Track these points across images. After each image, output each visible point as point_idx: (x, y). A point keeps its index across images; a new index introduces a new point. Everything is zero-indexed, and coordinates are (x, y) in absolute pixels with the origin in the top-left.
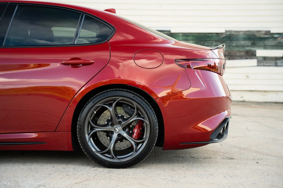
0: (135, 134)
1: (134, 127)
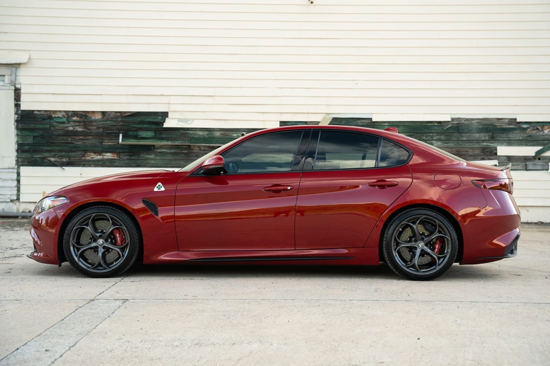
0: (436, 250)
1: (435, 243)
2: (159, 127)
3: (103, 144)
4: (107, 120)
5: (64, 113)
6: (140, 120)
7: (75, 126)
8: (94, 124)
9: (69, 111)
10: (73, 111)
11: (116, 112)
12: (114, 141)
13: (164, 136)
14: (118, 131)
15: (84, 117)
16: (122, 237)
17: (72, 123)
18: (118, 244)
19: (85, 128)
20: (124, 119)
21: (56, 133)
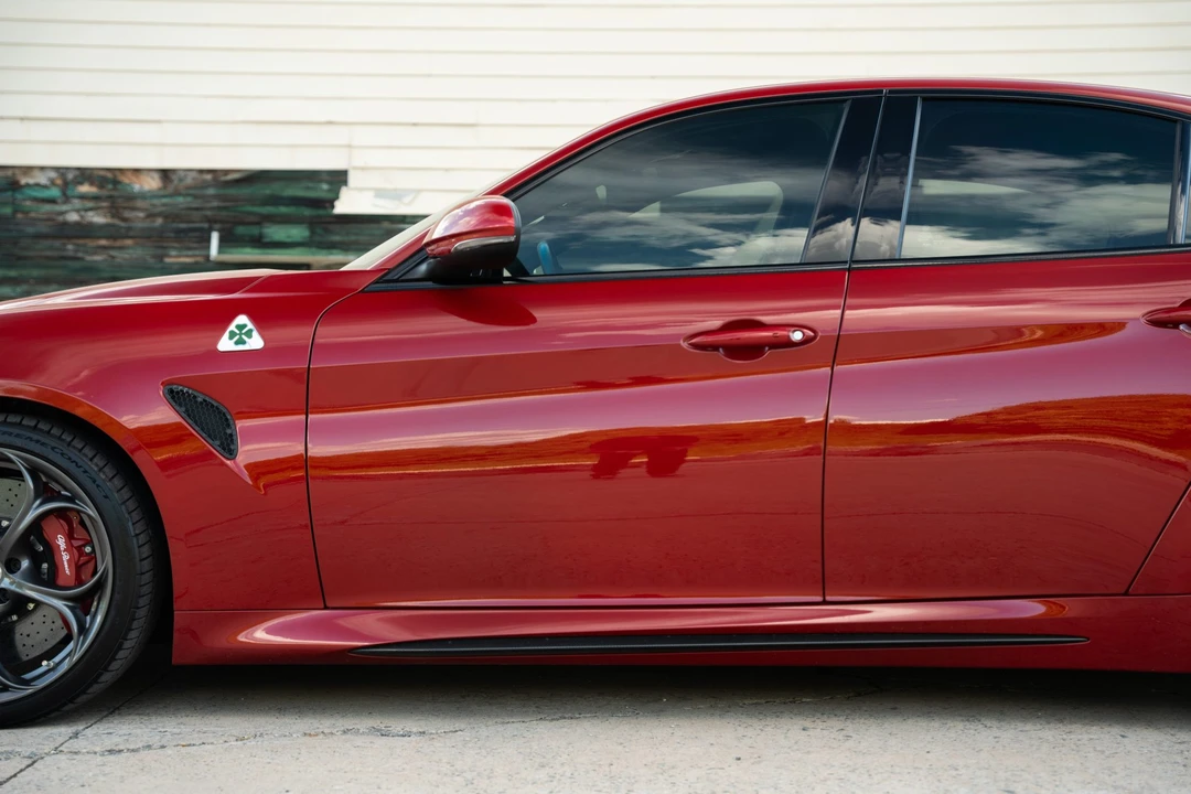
2: (321, 212)
3: (167, 260)
4: (177, 193)
5: (53, 175)
6: (268, 192)
7: (87, 210)
8: (139, 203)
9: (67, 169)
10: (79, 169)
11: (201, 171)
12: (197, 252)
13: (337, 238)
14: (206, 225)
15: (109, 183)
16: (80, 549)
17: (77, 203)
18: (60, 582)
19: (113, 216)
20: (222, 192)
21: (30, 230)
